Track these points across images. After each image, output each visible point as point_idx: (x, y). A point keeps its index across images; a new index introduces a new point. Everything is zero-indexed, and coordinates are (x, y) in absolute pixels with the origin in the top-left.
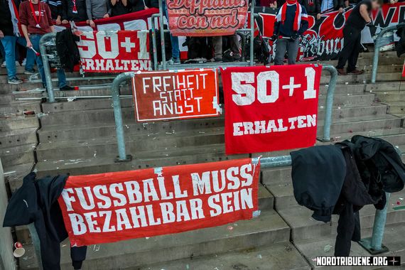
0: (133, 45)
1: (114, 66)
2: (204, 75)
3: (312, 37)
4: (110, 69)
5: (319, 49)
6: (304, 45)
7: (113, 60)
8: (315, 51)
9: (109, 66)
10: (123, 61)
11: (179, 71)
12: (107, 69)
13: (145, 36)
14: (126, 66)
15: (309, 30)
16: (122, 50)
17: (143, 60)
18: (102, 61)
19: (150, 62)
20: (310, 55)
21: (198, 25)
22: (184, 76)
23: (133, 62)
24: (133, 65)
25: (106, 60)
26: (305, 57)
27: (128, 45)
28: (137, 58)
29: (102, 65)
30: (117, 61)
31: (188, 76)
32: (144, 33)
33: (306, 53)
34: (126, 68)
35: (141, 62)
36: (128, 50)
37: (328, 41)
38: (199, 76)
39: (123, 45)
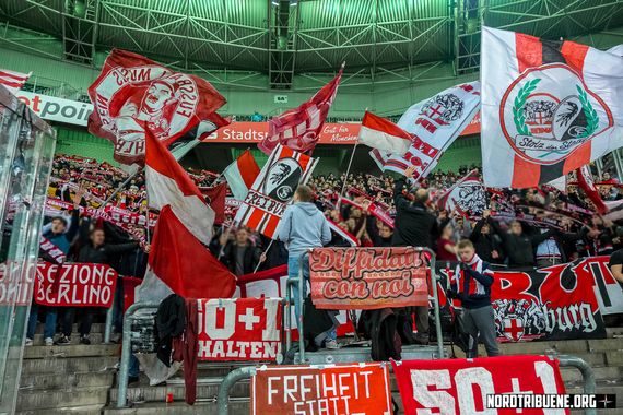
0: (257, 319)
1: (226, 350)
2: (366, 374)
3: (531, 303)
4: (219, 354)
5: (547, 322)
6: (521, 315)
7: (225, 342)
8: (541, 325)
9: (218, 350)
10: (239, 344)
11: (326, 366)
12: (214, 355)
13: (276, 307)
14: (243, 350)
15: (524, 292)
16: (240, 326)
17: (270, 342)
18: (209, 343)
19: (279, 344)
20: (535, 331)
21: (353, 293)
22: (333, 376)
23: (254, 344)
24: (254, 350)
25: (214, 342)
26: (526, 334)
27: (250, 319)
28: (260, 340)
29: (207, 349)
30: (230, 344)
31: (341, 376)
32: (274, 302)
33: (527, 328)
34: (243, 355)
35: (266, 344)
36: (249, 327)
37: (559, 310)
38: (358, 376)
39: (242, 318)
